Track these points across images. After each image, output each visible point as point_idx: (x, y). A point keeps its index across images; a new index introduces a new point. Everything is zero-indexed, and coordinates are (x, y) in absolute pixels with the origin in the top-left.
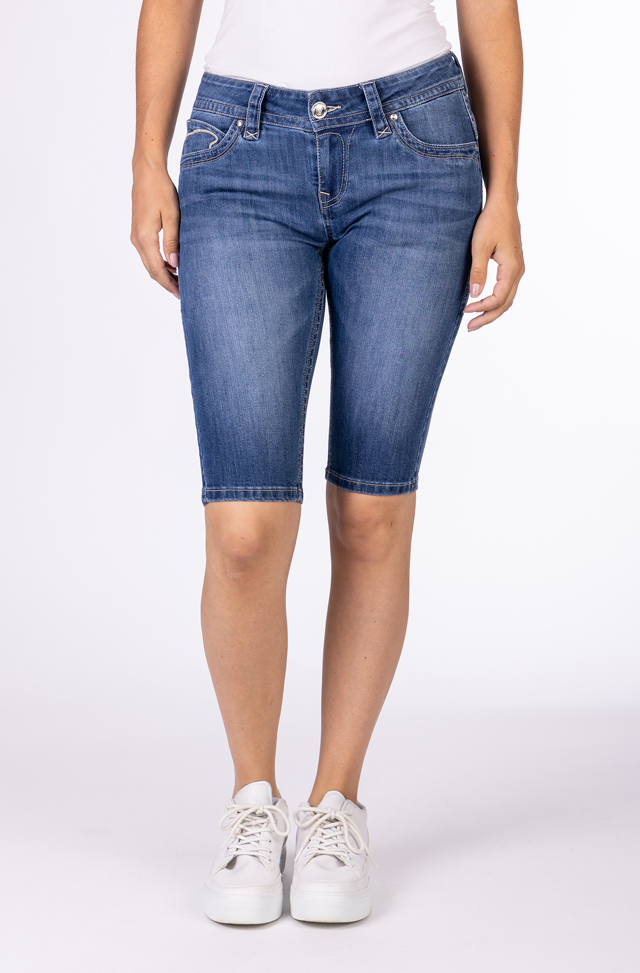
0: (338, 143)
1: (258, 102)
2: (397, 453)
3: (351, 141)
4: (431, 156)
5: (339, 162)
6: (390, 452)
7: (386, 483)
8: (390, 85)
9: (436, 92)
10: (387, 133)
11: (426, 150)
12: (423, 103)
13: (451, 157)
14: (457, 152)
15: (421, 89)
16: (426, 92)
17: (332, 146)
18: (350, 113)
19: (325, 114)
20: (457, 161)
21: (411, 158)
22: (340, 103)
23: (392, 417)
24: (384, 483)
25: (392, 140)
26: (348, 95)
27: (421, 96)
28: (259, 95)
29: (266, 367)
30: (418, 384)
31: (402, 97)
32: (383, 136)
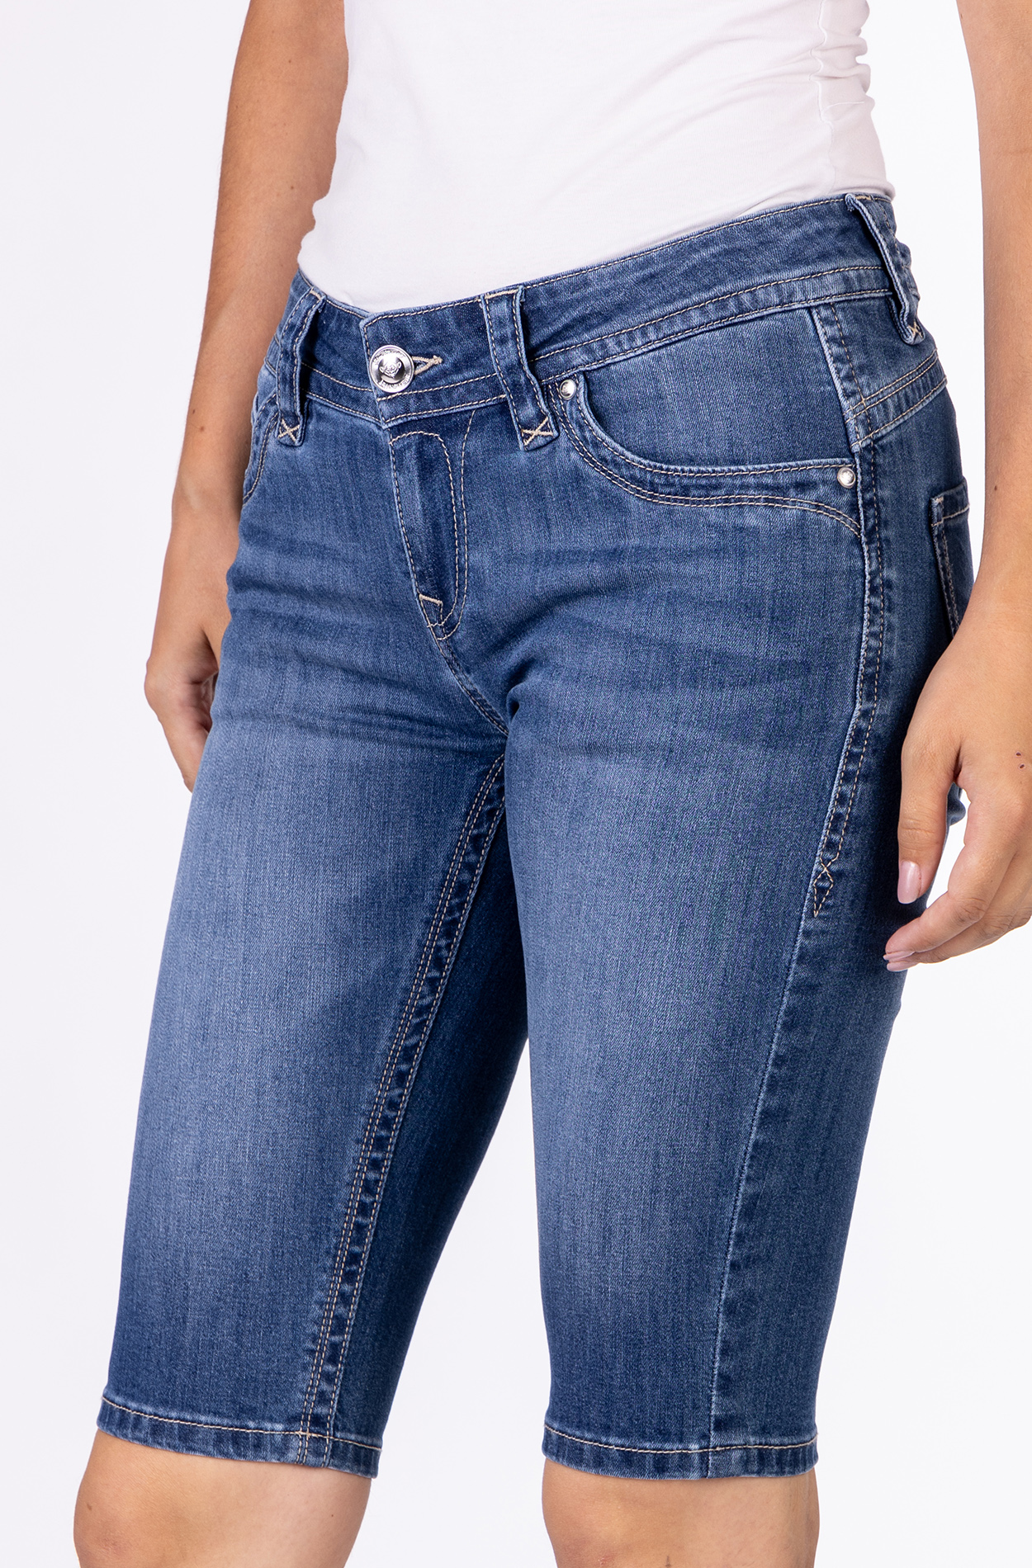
0: (437, 459)
1: (293, 342)
2: (627, 1353)
3: (468, 455)
4: (668, 500)
5: (446, 514)
6: (607, 1349)
7: (611, 1440)
8: (565, 297)
9: (696, 318)
10: (545, 433)
11: (652, 483)
12: (653, 350)
13: (727, 501)
14: (745, 487)
15: (650, 308)
16: (669, 318)
17: (427, 467)
18: (460, 377)
19: (408, 378)
20: (741, 513)
21: (613, 505)
22: (437, 348)
23: (595, 1248)
24: (604, 1439)
25: (561, 455)
26: (452, 326)
27: (651, 329)
28: (299, 323)
29: (222, 1090)
30: (657, 1155)
31: (594, 333)
32: (536, 444)
